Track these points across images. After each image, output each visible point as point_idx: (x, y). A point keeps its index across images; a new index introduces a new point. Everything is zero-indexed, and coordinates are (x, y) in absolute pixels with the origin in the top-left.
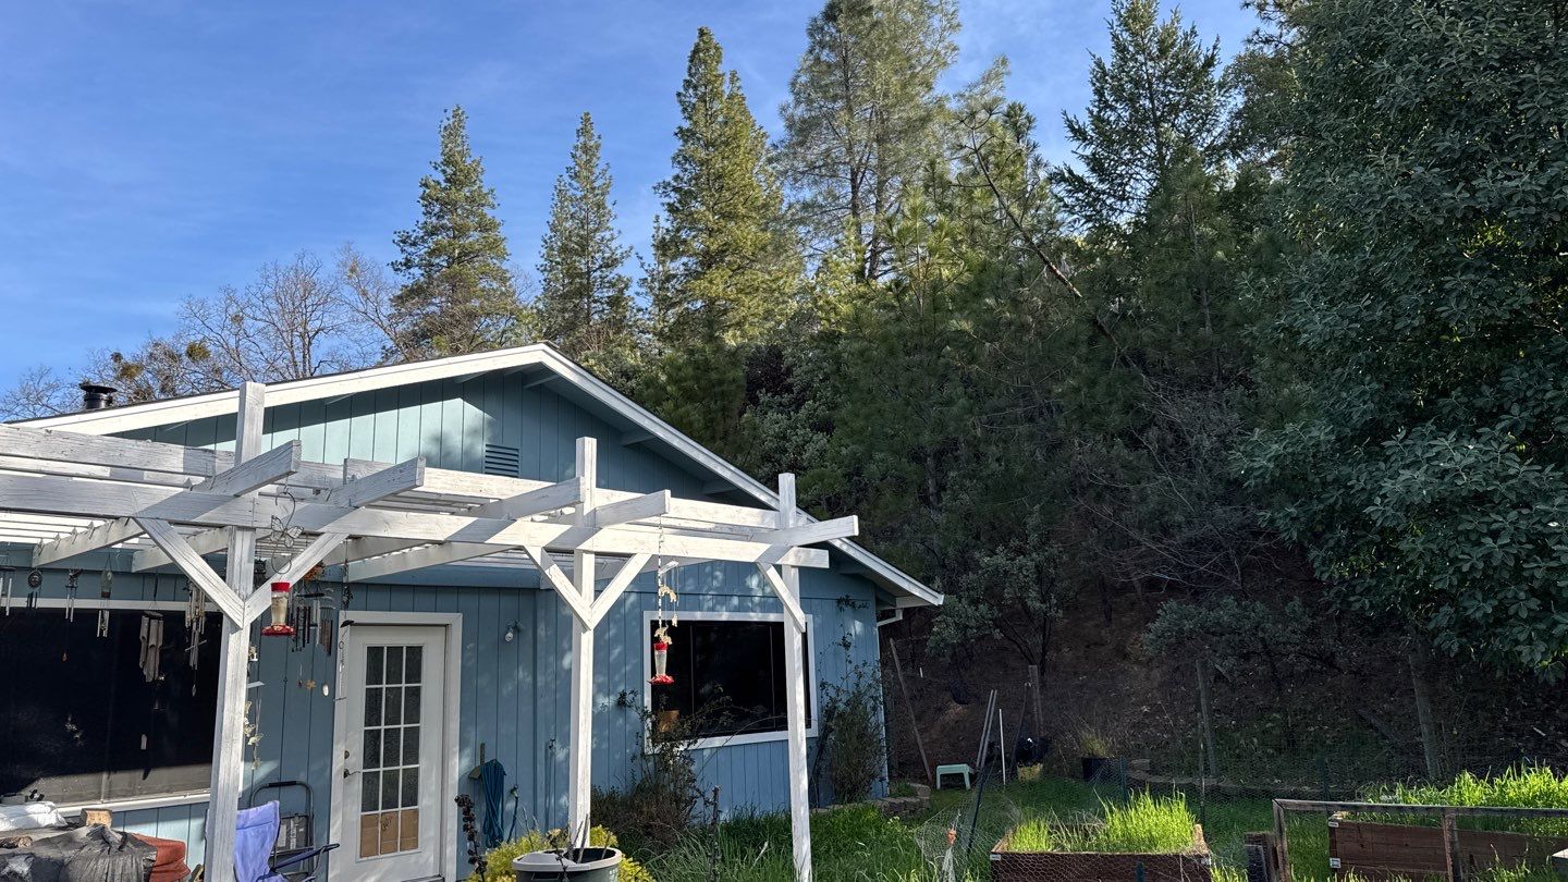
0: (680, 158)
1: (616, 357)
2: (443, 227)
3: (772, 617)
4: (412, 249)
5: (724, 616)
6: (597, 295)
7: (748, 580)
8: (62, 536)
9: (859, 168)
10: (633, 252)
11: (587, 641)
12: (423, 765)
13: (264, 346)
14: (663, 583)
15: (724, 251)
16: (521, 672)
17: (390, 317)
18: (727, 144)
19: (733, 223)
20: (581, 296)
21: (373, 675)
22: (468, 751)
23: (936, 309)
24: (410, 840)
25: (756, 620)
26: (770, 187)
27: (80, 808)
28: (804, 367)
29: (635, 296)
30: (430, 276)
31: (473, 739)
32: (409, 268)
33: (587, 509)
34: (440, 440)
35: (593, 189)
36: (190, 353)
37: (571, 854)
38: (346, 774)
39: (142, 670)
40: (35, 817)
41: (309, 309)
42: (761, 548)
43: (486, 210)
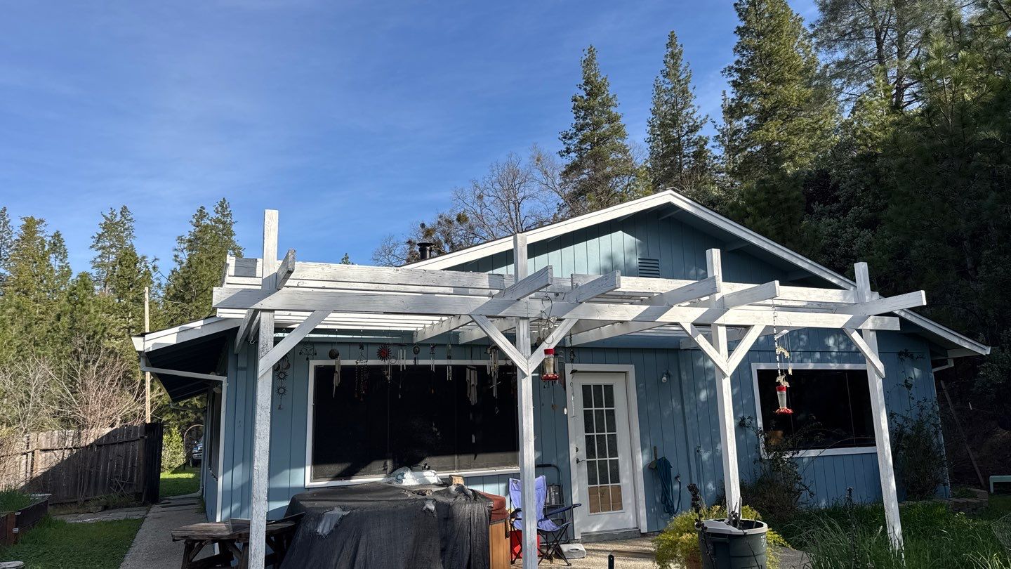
0: (740, 48)
1: (705, 192)
2: (587, 124)
3: (860, 367)
4: (570, 142)
5: (811, 366)
6: (686, 152)
7: (826, 340)
8: (427, 326)
9: (882, 29)
10: (709, 118)
11: (726, 384)
12: (620, 458)
13: (495, 211)
14: (778, 345)
15: (775, 108)
16: (674, 403)
17: (561, 185)
18: (773, 31)
19: (781, 87)
20: (675, 154)
21: (587, 403)
22: (646, 451)
23: (964, 125)
24: (618, 504)
25: (834, 368)
26: (807, 55)
27: (448, 474)
28: (849, 182)
29: (711, 149)
30: (581, 157)
31: (648, 443)
32: (569, 153)
33: (718, 296)
34: (611, 258)
35: (679, 81)
36: (459, 219)
37: (732, 523)
38: (578, 461)
39: (469, 398)
40: (428, 478)
41: (517, 187)
42: (847, 317)
43: (612, 109)
